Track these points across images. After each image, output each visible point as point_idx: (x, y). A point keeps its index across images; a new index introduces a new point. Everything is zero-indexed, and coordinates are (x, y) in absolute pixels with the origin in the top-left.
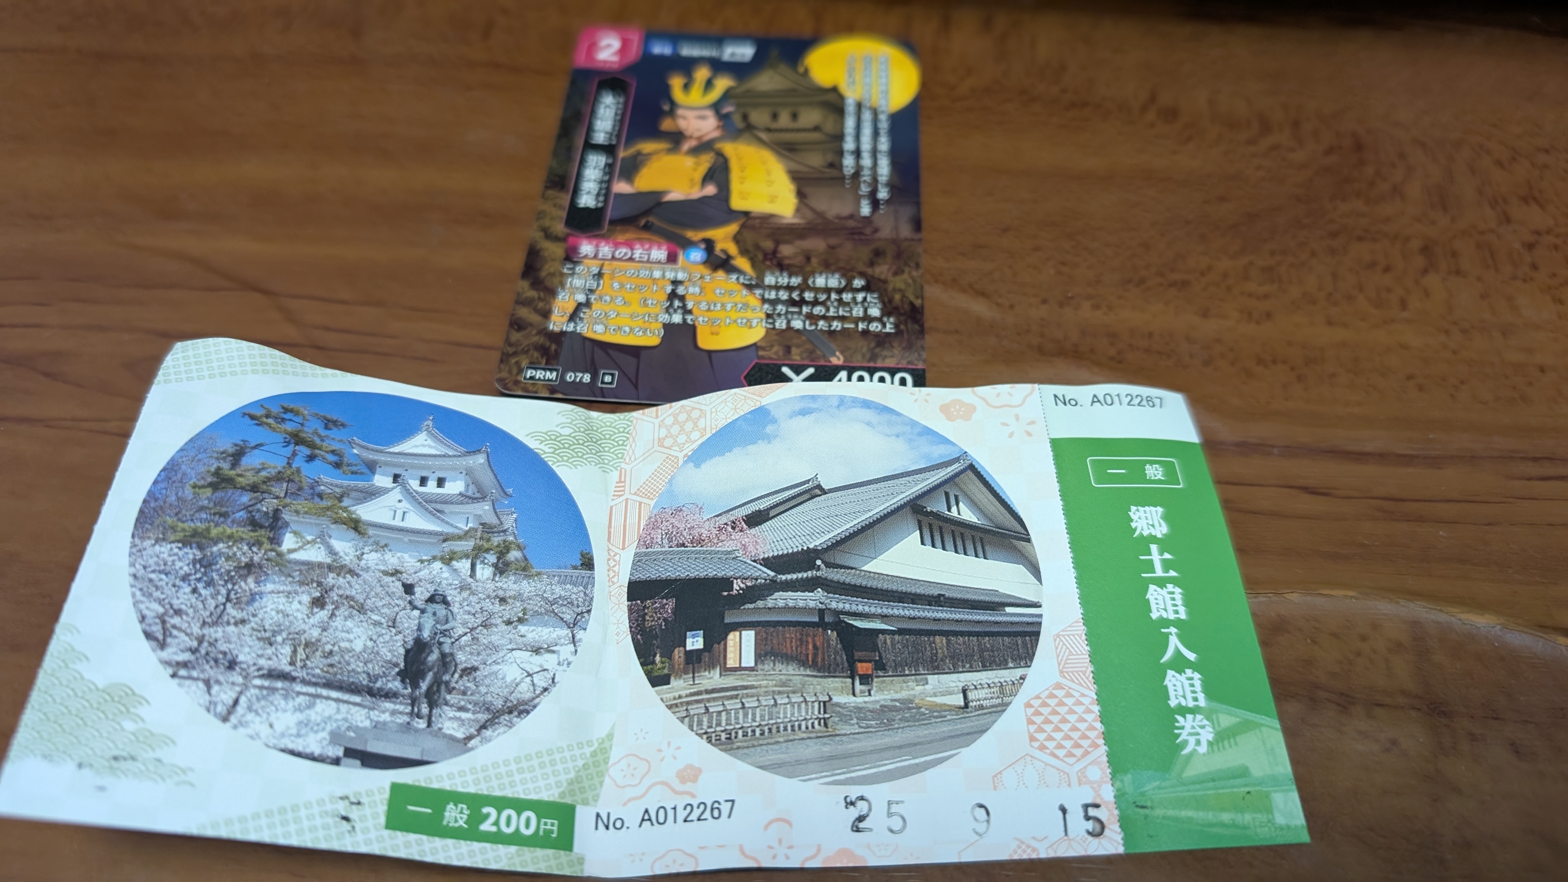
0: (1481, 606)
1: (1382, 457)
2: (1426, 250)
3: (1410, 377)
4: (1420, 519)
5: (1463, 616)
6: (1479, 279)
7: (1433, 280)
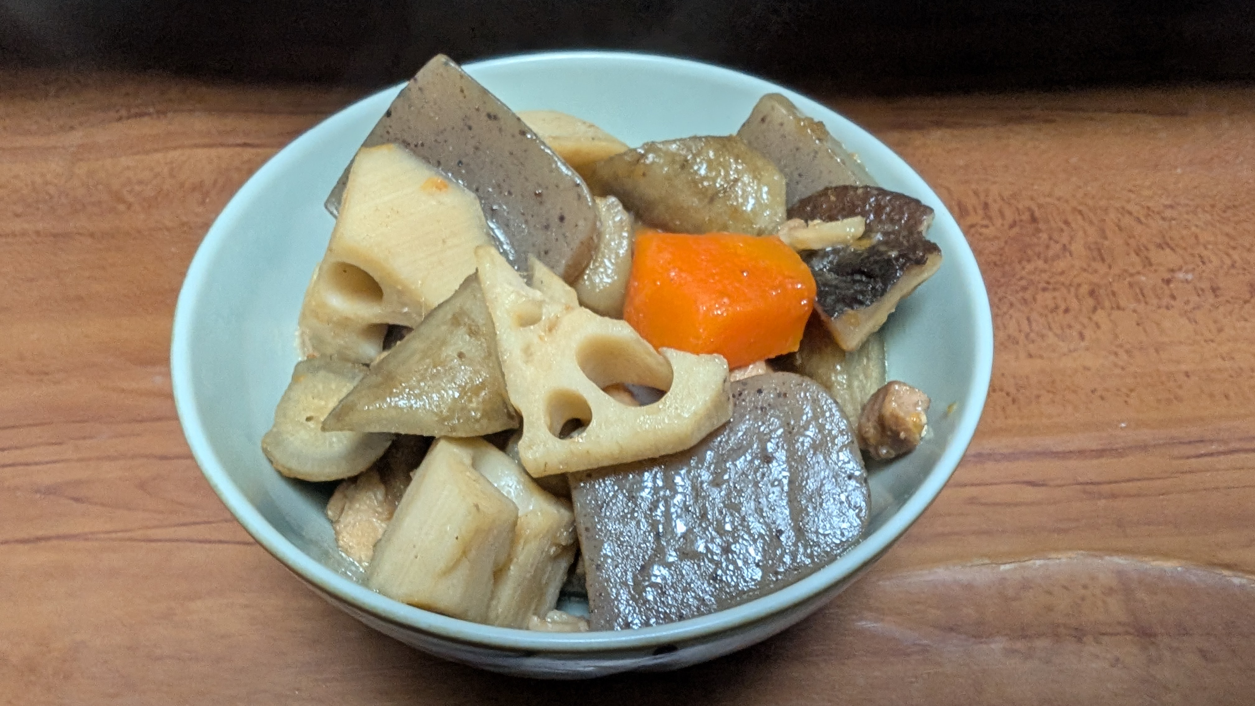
0: (1166, 555)
1: (1081, 453)
2: (1092, 293)
3: (1093, 391)
4: (1113, 496)
5: (1155, 563)
6: (1135, 311)
7: (1100, 316)
